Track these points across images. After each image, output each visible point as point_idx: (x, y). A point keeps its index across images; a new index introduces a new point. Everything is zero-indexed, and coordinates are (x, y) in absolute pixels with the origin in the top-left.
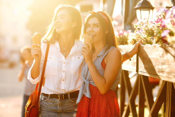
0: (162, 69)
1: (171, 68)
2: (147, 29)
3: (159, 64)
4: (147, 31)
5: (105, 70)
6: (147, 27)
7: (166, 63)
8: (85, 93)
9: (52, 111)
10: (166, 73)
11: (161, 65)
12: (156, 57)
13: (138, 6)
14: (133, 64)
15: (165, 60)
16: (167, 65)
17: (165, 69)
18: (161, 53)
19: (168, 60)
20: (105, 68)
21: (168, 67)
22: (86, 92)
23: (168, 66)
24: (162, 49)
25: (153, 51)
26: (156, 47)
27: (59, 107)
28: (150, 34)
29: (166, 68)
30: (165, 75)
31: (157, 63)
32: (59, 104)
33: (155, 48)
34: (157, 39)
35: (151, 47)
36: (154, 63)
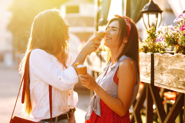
2: (167, 36)
3: (184, 76)
4: (167, 39)
5: (118, 85)
6: (167, 35)
8: (95, 110)
12: (179, 68)
13: (145, 9)
14: (146, 74)
20: (118, 83)
22: (96, 108)
25: (175, 62)
26: (180, 57)
28: (171, 43)
31: (181, 75)
33: (179, 59)
34: (178, 48)
35: (173, 57)
36: (177, 75)
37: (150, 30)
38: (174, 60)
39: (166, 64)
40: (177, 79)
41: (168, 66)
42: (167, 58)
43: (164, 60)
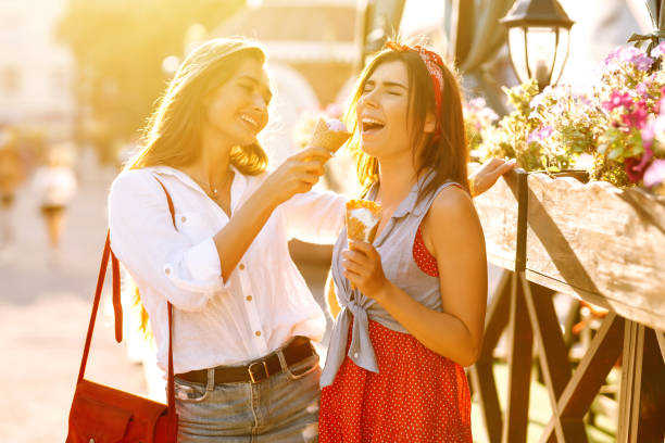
0: (623, 277)
1: (660, 280)
2: (566, 123)
3: (612, 257)
4: (566, 131)
6: (568, 117)
7: (643, 261)
8: (356, 355)
9: (228, 433)
10: (641, 294)
11: (618, 262)
12: (597, 229)
13: (514, 14)
14: (501, 238)
15: (637, 248)
16: (646, 266)
17: (637, 280)
18: (625, 220)
19: (651, 250)
21: (648, 275)
22: (358, 348)
23: (649, 270)
24: (626, 206)
25: (589, 207)
26: (601, 194)
27: (255, 409)
28: (578, 145)
29: (640, 276)
30: (637, 301)
31: (603, 253)
32: (254, 400)
33: (600, 199)
34: (602, 162)
35: (583, 191)
36: (591, 252)
37: (522, 92)
38: (585, 202)
39: (561, 213)
40: (592, 263)
41: (565, 220)
42: (564, 192)
43: (556, 197)
